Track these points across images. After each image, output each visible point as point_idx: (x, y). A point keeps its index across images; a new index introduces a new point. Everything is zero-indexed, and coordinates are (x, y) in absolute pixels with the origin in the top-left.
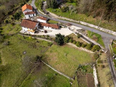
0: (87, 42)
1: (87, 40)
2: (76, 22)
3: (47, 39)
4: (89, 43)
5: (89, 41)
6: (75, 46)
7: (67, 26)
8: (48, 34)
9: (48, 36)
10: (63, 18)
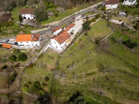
0: (93, 17)
1: (91, 17)
2: (72, 15)
3: (80, 35)
4: (94, 17)
5: (93, 16)
6: (93, 23)
7: (74, 20)
8: (75, 33)
9: (78, 33)
10: (64, 19)
